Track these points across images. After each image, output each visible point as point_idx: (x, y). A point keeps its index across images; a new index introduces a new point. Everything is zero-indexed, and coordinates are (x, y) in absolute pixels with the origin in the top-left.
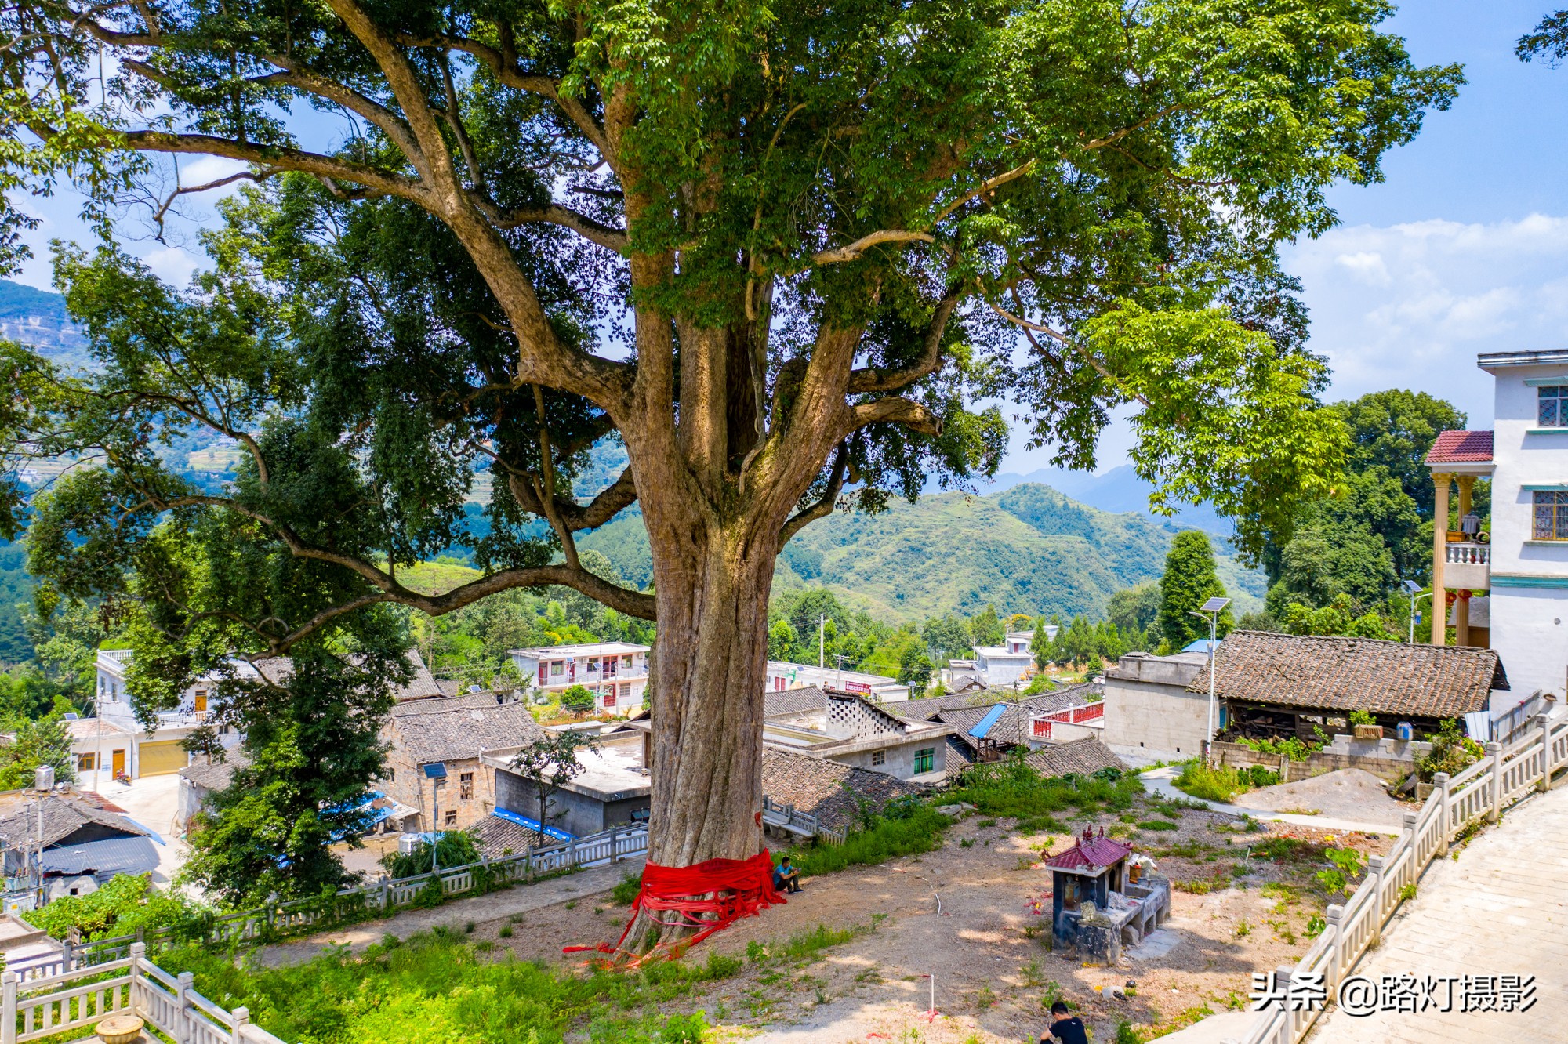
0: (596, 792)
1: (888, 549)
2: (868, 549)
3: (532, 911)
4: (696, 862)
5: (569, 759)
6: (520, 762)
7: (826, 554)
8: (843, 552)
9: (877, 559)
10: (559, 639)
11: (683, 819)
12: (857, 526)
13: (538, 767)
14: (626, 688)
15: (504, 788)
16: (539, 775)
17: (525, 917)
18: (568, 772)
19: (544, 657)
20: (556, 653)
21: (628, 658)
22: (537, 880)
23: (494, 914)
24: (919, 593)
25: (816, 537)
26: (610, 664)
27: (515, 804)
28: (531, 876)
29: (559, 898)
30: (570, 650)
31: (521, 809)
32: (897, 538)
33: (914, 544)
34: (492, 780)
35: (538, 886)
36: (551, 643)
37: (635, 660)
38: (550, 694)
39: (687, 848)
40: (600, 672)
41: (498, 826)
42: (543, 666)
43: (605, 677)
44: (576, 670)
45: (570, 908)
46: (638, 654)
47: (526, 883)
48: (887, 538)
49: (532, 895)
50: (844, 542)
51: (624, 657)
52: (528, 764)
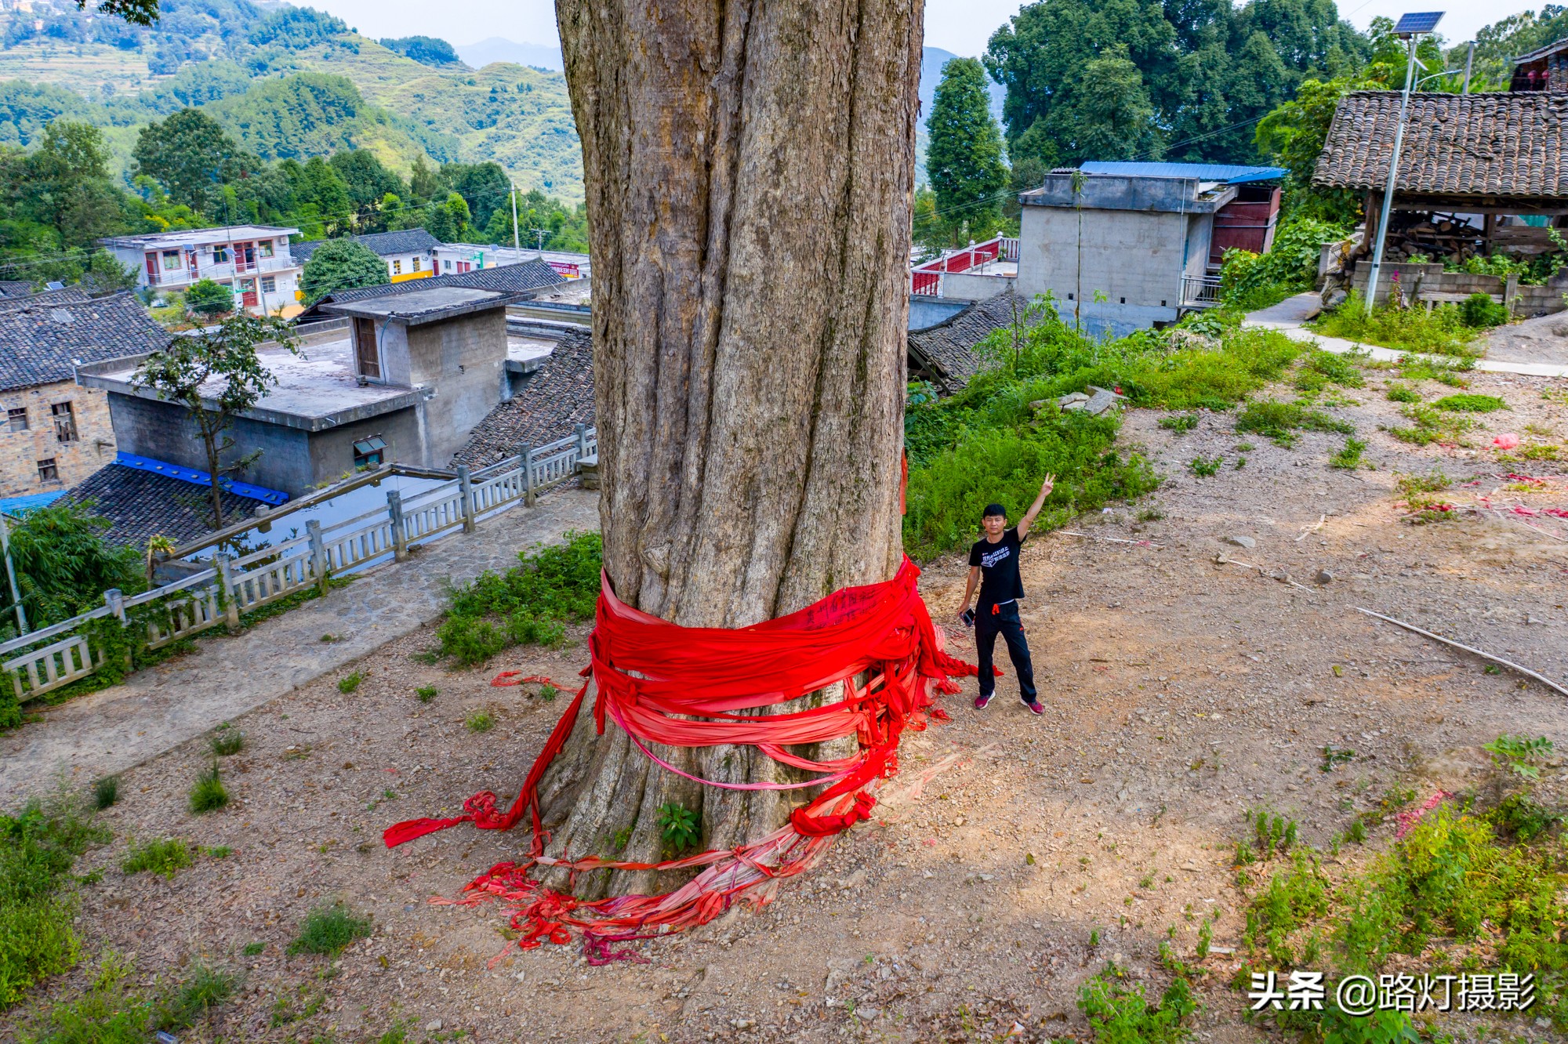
0: (294, 417)
1: (531, 132)
2: (508, 132)
3: (260, 711)
4: (792, 606)
5: (248, 365)
6: (152, 377)
7: (462, 138)
8: (481, 136)
9: (520, 143)
10: (166, 224)
11: (750, 491)
12: (495, 106)
13: (187, 381)
14: (269, 282)
15: (127, 421)
16: (195, 398)
17: (244, 730)
18: (249, 387)
19: (149, 246)
20: (170, 241)
21: (266, 243)
22: (250, 621)
23: (162, 736)
24: (568, 180)
25: (449, 120)
26: (246, 252)
27: (151, 445)
28: (233, 615)
29: (314, 664)
30: (185, 236)
31: (161, 452)
32: (539, 119)
33: (559, 126)
34: (105, 410)
35: (254, 637)
36: (155, 229)
37: (275, 245)
38: (167, 294)
39: (761, 573)
40: (232, 264)
41: (127, 481)
42: (151, 256)
43: (240, 270)
44: (199, 259)
45: (348, 688)
46: (280, 238)
47: (222, 631)
48: (529, 119)
49: (246, 663)
50: (481, 125)
51: (261, 243)
52: (168, 377)
